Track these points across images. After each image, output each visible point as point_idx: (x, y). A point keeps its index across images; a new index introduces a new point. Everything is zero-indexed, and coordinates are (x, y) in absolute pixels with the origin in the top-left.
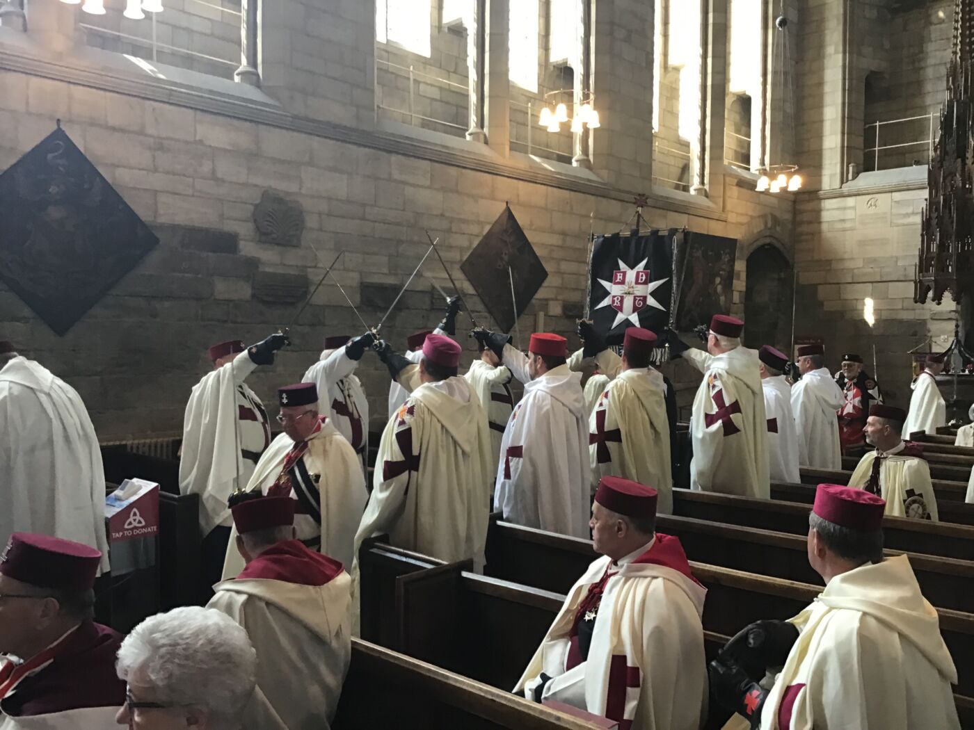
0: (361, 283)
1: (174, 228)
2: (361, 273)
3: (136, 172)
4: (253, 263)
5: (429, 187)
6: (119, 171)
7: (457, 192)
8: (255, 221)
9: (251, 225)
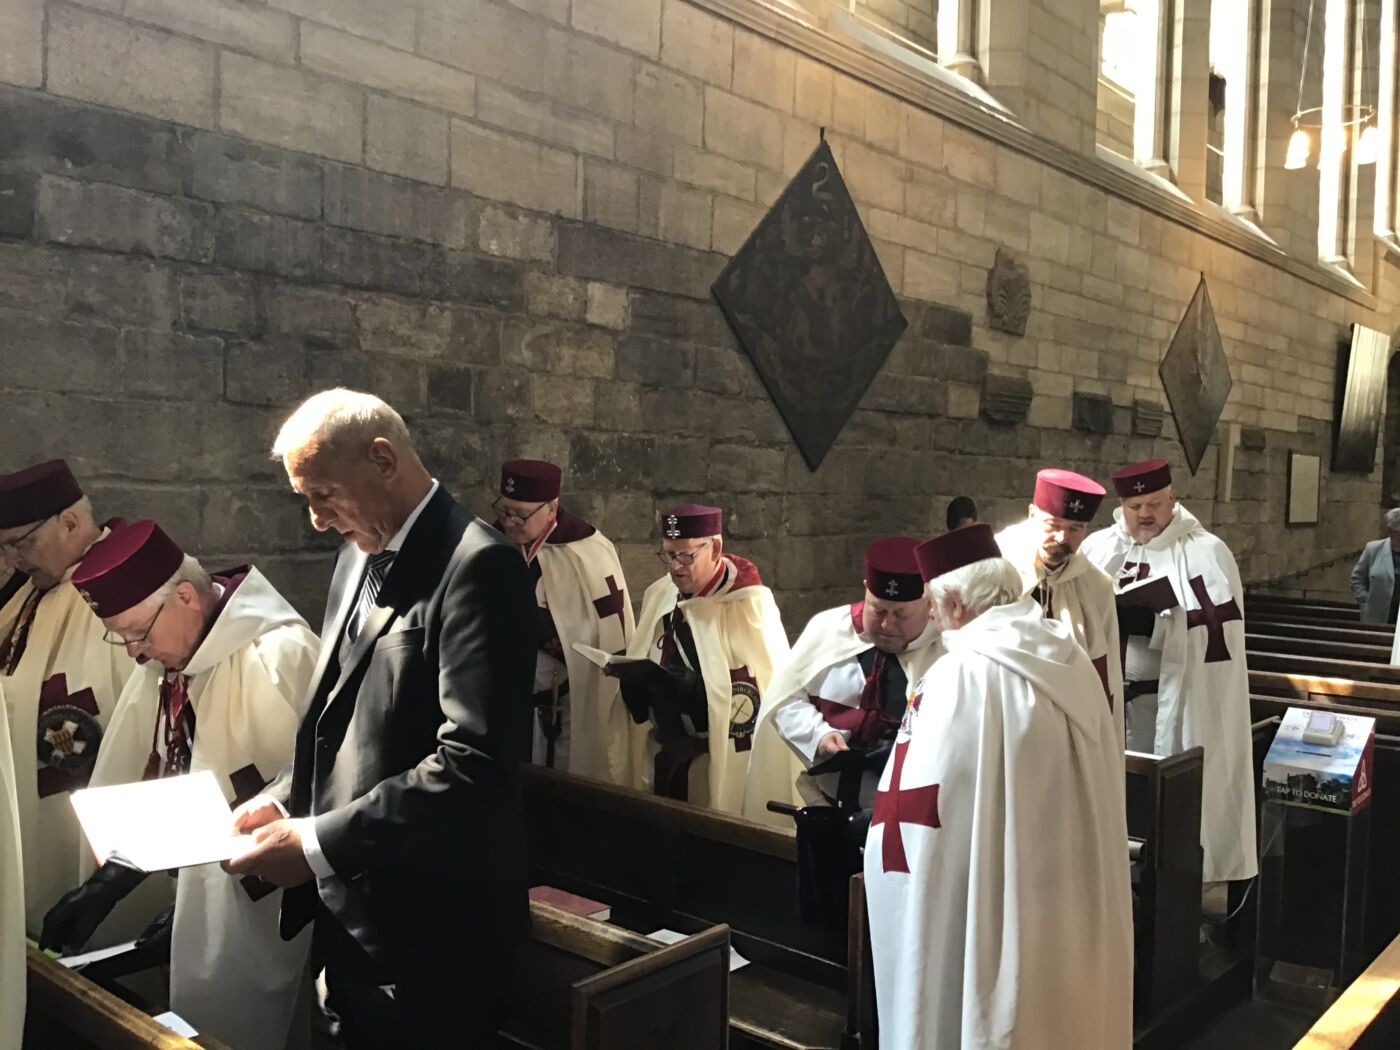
0: (1076, 394)
1: (919, 304)
2: (1074, 377)
3: (888, 214)
4: (983, 360)
5: (1137, 247)
6: (875, 213)
7: (1160, 255)
8: (989, 295)
9: (984, 302)
